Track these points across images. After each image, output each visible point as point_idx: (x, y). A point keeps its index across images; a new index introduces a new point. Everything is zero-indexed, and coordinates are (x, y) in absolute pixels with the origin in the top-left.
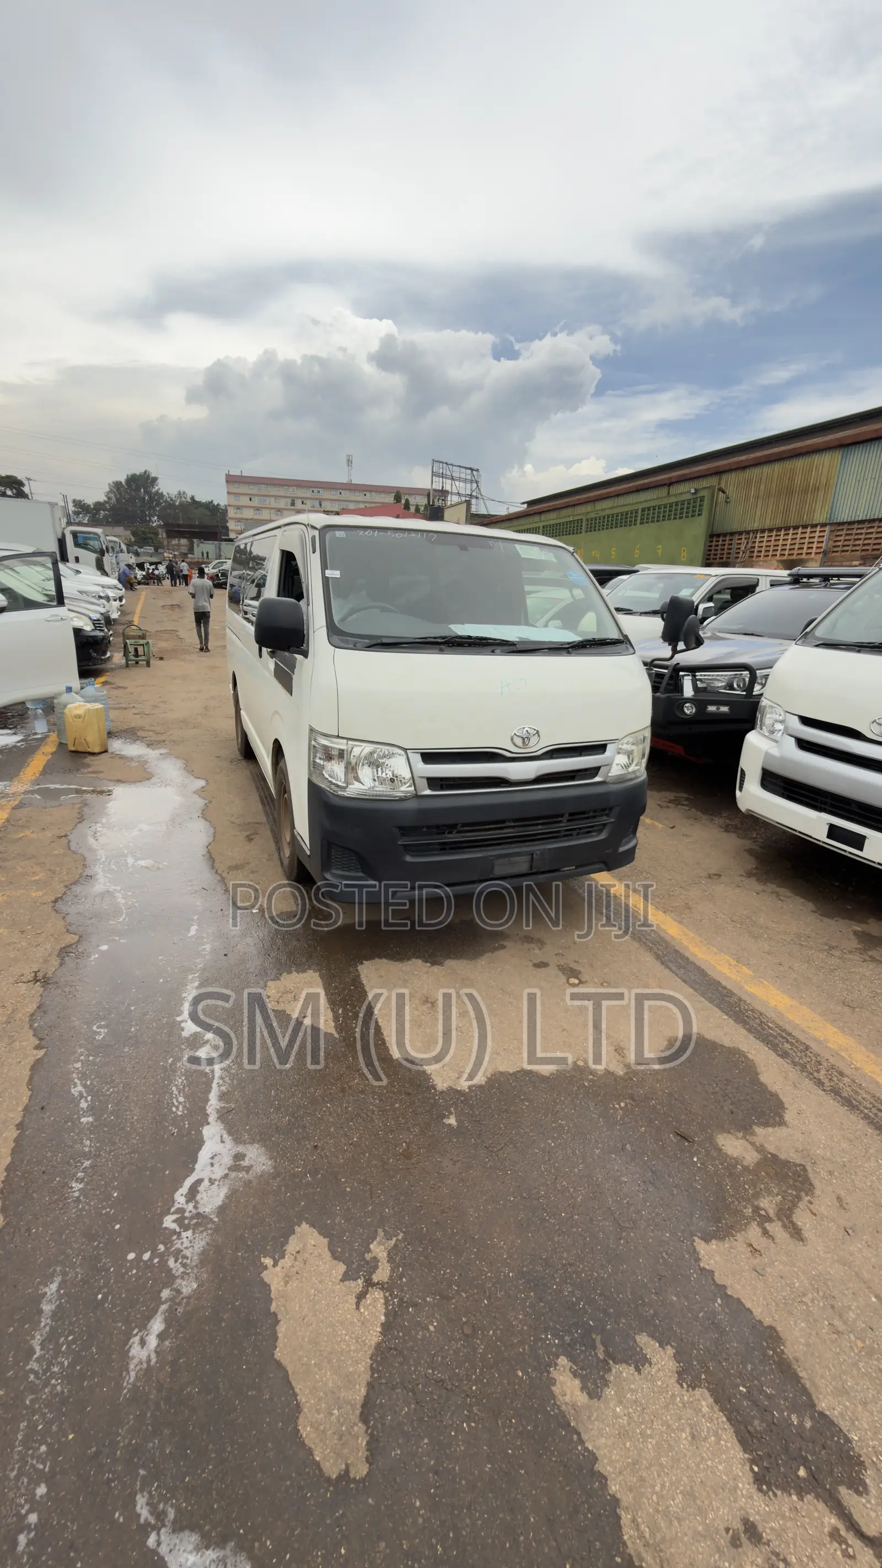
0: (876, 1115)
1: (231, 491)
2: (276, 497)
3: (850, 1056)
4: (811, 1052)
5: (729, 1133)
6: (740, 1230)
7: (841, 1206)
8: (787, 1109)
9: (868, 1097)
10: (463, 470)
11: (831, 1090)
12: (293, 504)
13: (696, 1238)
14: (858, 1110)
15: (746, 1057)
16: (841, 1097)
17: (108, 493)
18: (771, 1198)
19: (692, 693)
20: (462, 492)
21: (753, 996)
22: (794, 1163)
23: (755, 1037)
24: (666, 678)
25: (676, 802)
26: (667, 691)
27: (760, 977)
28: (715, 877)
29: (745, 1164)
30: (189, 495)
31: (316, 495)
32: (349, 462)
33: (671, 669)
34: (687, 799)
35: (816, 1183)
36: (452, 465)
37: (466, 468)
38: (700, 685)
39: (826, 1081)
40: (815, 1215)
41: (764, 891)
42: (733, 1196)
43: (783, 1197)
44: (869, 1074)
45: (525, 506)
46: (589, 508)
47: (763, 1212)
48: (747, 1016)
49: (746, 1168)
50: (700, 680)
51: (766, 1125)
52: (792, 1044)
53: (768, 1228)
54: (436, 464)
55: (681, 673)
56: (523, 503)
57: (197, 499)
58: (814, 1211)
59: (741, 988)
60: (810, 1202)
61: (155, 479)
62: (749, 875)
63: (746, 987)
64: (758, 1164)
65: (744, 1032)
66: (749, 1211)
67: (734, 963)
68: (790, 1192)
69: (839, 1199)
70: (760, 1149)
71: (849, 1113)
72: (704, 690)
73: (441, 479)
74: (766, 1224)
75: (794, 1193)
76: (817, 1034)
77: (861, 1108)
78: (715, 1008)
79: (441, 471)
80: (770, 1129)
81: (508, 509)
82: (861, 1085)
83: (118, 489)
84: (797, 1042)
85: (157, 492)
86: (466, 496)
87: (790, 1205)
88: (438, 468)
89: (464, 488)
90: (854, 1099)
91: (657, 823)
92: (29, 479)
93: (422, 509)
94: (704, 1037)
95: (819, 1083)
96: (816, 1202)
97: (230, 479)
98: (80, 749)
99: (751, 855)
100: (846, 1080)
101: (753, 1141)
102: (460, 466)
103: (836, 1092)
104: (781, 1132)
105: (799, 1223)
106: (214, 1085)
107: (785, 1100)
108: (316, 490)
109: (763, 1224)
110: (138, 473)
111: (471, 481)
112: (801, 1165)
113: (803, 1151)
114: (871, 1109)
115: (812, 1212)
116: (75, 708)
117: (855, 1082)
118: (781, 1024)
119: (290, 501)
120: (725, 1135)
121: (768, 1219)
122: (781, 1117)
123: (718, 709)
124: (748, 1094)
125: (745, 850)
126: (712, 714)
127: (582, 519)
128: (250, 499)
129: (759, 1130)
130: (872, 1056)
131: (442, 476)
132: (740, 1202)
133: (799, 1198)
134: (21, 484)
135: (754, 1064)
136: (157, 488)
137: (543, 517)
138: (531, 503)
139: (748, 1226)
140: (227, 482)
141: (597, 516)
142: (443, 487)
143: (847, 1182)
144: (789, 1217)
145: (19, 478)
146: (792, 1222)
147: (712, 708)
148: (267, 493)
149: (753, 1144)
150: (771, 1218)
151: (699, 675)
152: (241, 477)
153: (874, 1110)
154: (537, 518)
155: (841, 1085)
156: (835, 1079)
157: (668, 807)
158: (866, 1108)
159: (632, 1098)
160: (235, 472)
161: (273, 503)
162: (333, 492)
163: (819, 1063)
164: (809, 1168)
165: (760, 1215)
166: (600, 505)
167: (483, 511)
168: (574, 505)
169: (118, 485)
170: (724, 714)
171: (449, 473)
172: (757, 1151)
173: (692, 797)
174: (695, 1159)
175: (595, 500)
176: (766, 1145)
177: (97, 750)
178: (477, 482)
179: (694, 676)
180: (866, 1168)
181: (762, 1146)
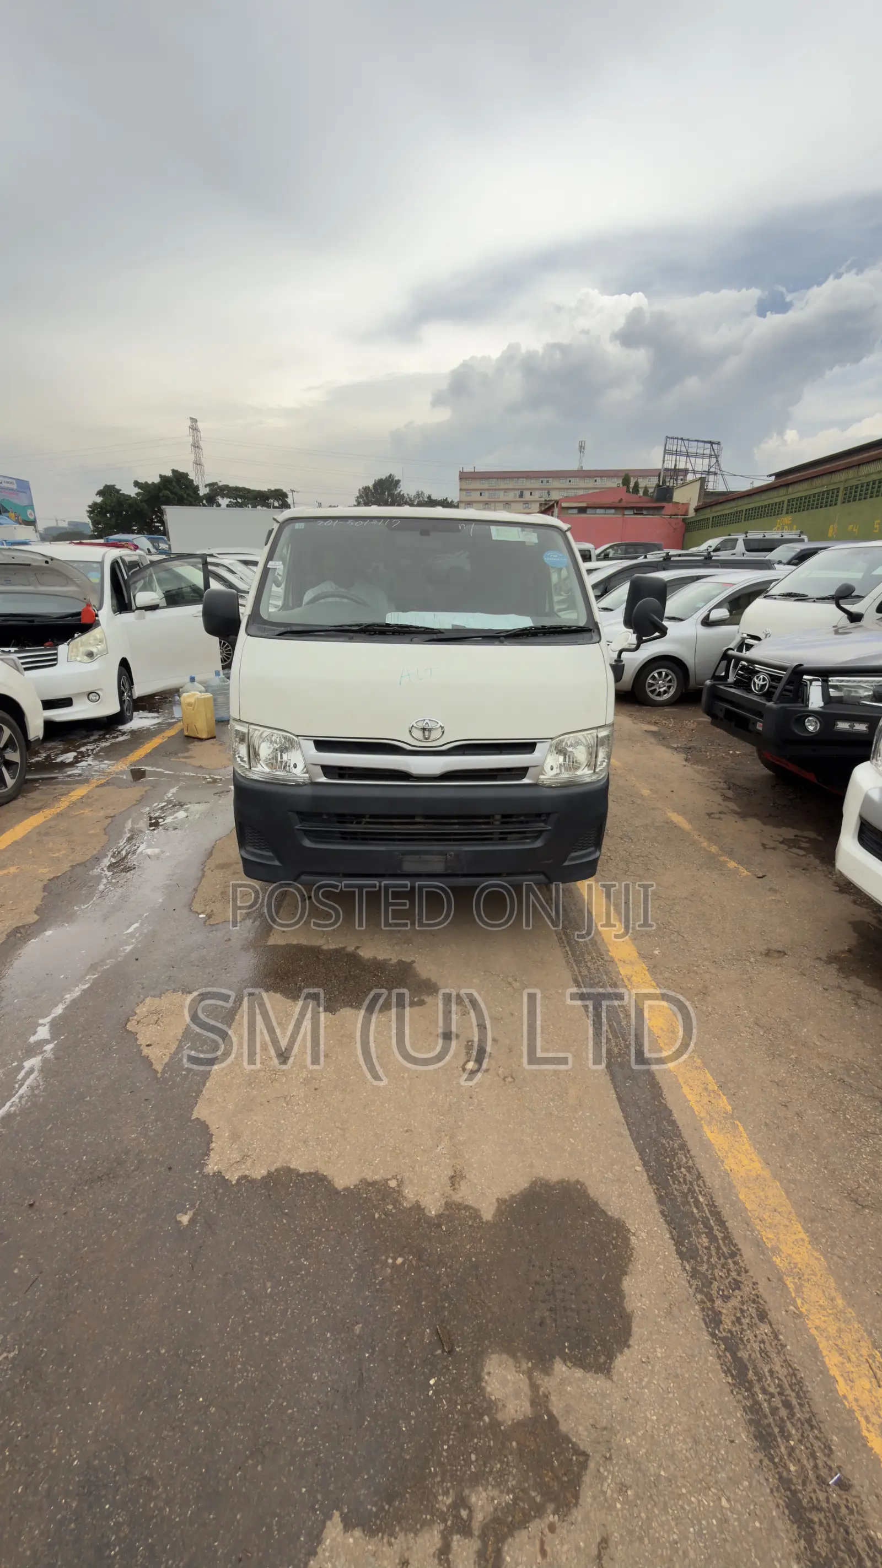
0: (774, 1411)
1: (463, 488)
2: (506, 490)
3: (799, 1289)
4: (735, 1263)
5: (514, 1356)
6: (406, 1531)
7: (599, 1557)
8: (629, 1347)
9: (782, 1372)
10: (701, 445)
11: (724, 1340)
12: (521, 496)
13: (336, 1514)
14: (748, 1390)
15: (626, 1240)
16: (734, 1355)
17: (358, 497)
18: (495, 1493)
19: (822, 704)
20: (699, 468)
21: (706, 1146)
22: (574, 1444)
23: (662, 1212)
24: (783, 682)
25: (791, 843)
26: (783, 698)
27: (739, 1119)
28: (776, 955)
29: (500, 1417)
30: (426, 495)
31: (545, 485)
32: (582, 448)
33: (790, 671)
34: (810, 840)
35: (587, 1496)
36: (688, 440)
37: (705, 442)
38: (833, 692)
39: (727, 1322)
40: (544, 1553)
41: (839, 987)
42: (441, 1464)
43: (515, 1500)
44: (813, 1331)
45: (773, 478)
46: (851, 473)
47: (464, 1514)
48: (673, 1176)
49: (495, 1424)
50: (835, 687)
51: (580, 1362)
52: (713, 1238)
53: (454, 1545)
54: (670, 441)
55: (805, 677)
56: (771, 475)
57: (433, 498)
58: (548, 1548)
59: (698, 1129)
60: (552, 1528)
61: (398, 482)
62: (833, 959)
63: (706, 1128)
64: (519, 1425)
65: (651, 1197)
66: (444, 1502)
67: (713, 1086)
68: (533, 1494)
69: (604, 1542)
70: (539, 1400)
71: (728, 1389)
72: (839, 700)
73: (674, 457)
74: (456, 1537)
75: (538, 1499)
76: (768, 1236)
77: (757, 1389)
78: (634, 1151)
79: (675, 449)
80: (579, 1373)
81: (752, 483)
82: (783, 1346)
83: (367, 495)
84: (724, 1239)
85: (399, 493)
86: (702, 473)
87: (519, 1516)
88: (672, 446)
89: (701, 465)
90: (755, 1368)
91: (741, 869)
92: (293, 491)
93: (651, 490)
94: (585, 1192)
95: (714, 1320)
96: (562, 1531)
97: (464, 476)
98: (192, 735)
99: (855, 931)
100: (765, 1328)
101: (539, 1382)
102: (698, 441)
103: (731, 1345)
104: (595, 1383)
105: (508, 1559)
106: (8, 1104)
107: (638, 1330)
108: (545, 480)
109: (451, 1534)
110: (384, 477)
111: (710, 456)
112: (584, 1454)
113: (605, 1429)
114: (772, 1396)
115: (542, 1543)
116: (189, 696)
117: (776, 1337)
118: (719, 1201)
119: (518, 493)
120: (505, 1357)
121: (465, 1529)
122: (611, 1357)
123: (852, 726)
124: (585, 1302)
125: (850, 923)
126: (843, 733)
127: (838, 488)
128: (481, 494)
129: (560, 1368)
130: (840, 1302)
131: (677, 453)
132: (443, 1481)
133: (539, 1511)
134: (285, 495)
135: (632, 1255)
136: (399, 490)
137: (790, 489)
138: (778, 475)
139: (425, 1528)
140: (461, 479)
141: (858, 483)
142: (675, 465)
143: (639, 1516)
144: (501, 1539)
145: (284, 490)
146: (498, 1552)
147: (843, 726)
148: (497, 487)
149: (534, 1387)
150: (470, 1527)
151: (834, 680)
152: (474, 472)
153: (777, 1401)
154: (782, 491)
155: (749, 1334)
156: (745, 1321)
157: (774, 849)
158: (764, 1391)
159: (420, 1255)
160: (468, 469)
161: (502, 496)
162: (587, 480)
163: (737, 1285)
164: (592, 1465)
165: (457, 1516)
166: (864, 470)
167: (721, 488)
168: (831, 473)
169: (366, 489)
170: (859, 734)
171: (684, 449)
172: (533, 1403)
173: (821, 838)
174: (432, 1382)
175: (859, 465)
176: (553, 1398)
177: (204, 736)
178: (717, 457)
179: (825, 681)
180: (690, 1503)
181: (546, 1396)
